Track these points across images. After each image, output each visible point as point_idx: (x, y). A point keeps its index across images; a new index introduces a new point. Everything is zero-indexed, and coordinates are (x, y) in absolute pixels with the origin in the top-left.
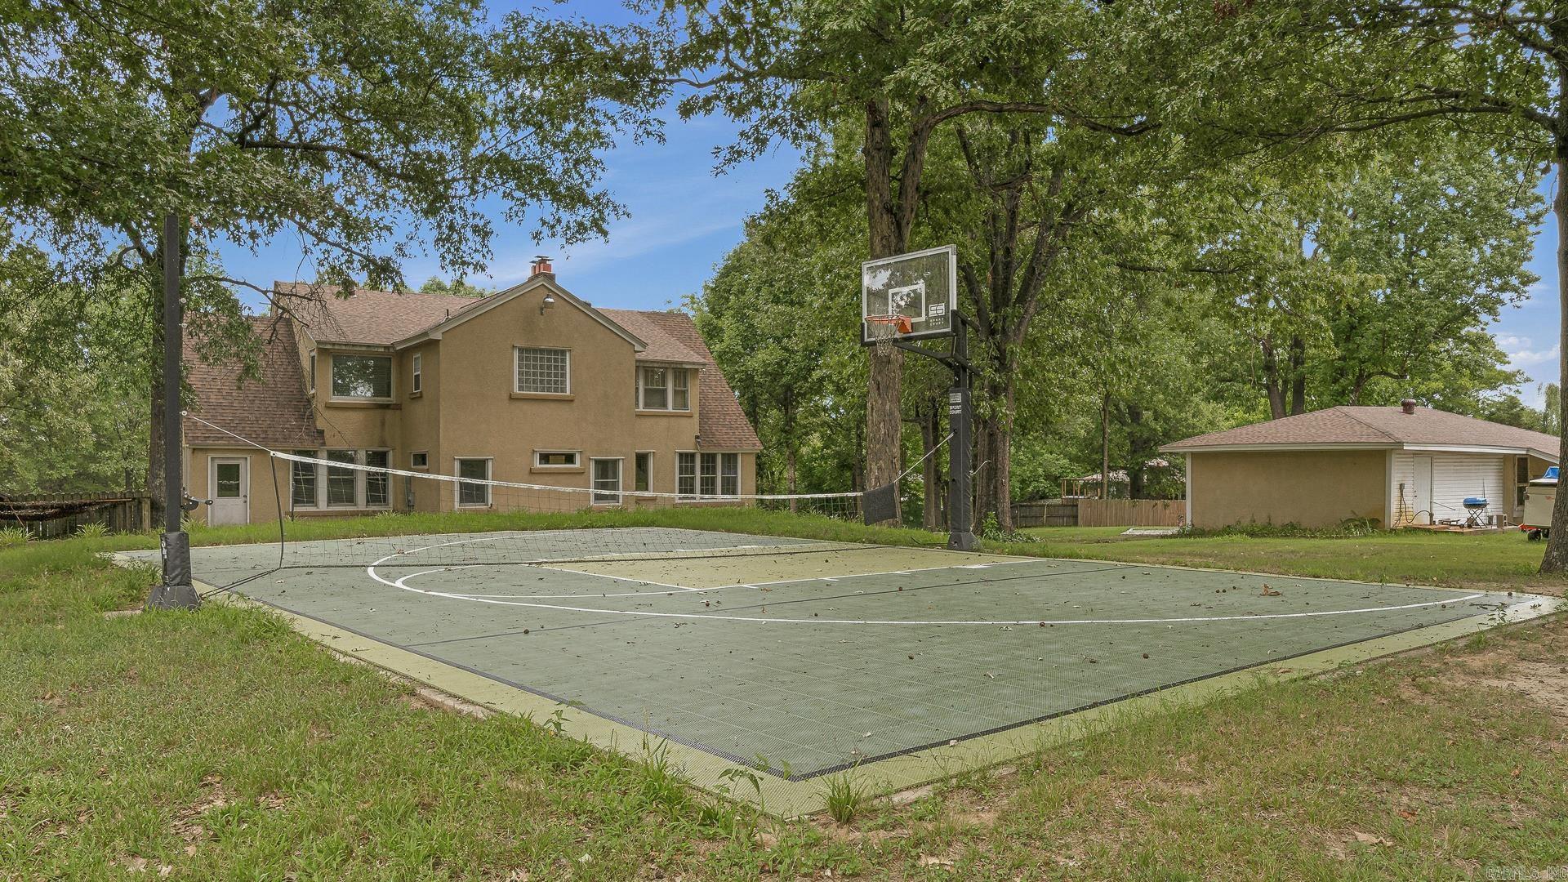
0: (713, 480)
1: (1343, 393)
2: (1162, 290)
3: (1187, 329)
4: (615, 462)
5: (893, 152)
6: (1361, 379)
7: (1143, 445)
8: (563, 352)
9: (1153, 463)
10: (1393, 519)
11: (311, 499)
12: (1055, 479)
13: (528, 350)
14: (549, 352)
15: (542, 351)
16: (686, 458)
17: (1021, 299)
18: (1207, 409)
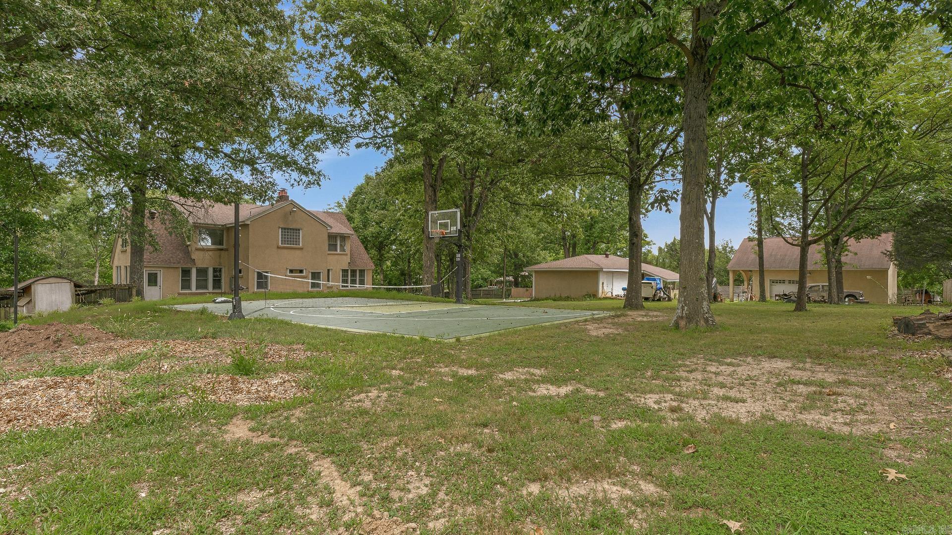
0: (355, 280)
1: (589, 249)
2: (524, 212)
3: (533, 226)
4: (320, 273)
5: (433, 166)
6: (595, 243)
7: (519, 267)
8: (299, 230)
9: (523, 273)
10: (600, 295)
11: (189, 288)
12: (485, 280)
13: (285, 229)
14: (293, 229)
15: (291, 229)
16: (345, 271)
17: (475, 214)
18: (543, 253)
